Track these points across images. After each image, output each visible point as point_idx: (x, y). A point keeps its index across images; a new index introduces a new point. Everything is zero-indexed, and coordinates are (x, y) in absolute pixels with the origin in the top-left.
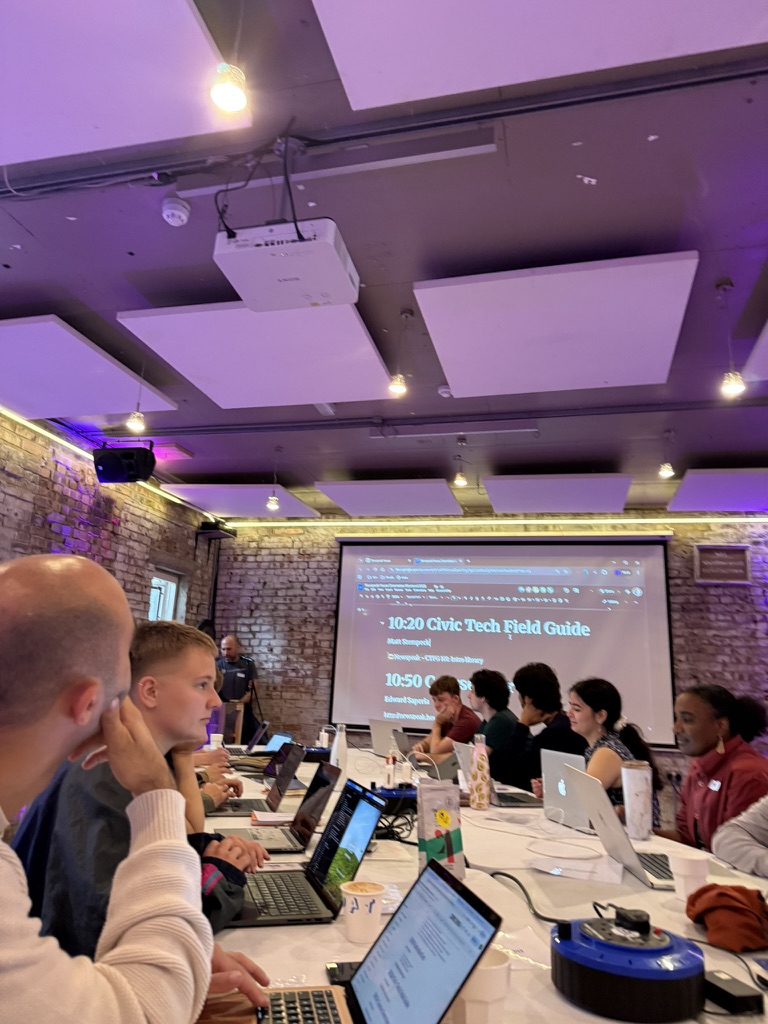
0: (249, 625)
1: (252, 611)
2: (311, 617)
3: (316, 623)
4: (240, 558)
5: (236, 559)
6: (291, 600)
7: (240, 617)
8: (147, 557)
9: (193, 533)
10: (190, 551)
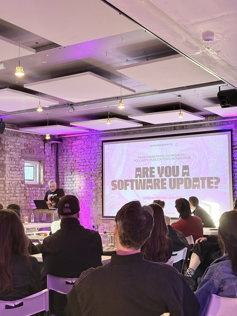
0: (71, 178)
1: (72, 172)
2: (93, 174)
3: (95, 176)
4: (65, 151)
6: (85, 167)
7: (67, 175)
8: (20, 156)
9: (42, 143)
10: (42, 151)
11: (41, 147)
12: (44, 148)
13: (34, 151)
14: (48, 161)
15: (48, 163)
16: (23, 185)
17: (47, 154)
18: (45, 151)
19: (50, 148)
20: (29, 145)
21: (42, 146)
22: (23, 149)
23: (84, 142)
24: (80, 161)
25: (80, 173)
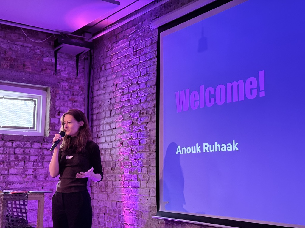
0: (109, 124)
1: (111, 111)
2: (143, 109)
3: (147, 114)
4: (103, 67)
5: (101, 68)
6: (131, 96)
7: (105, 118)
9: (49, 52)
10: (47, 67)
11: (45, 60)
12: (53, 61)
13: (24, 65)
14: (66, 90)
15: (66, 93)
17: (64, 75)
18: (58, 68)
19: (71, 63)
20: (9, 53)
21: (48, 58)
23: (130, 42)
24: (123, 85)
25: (123, 110)
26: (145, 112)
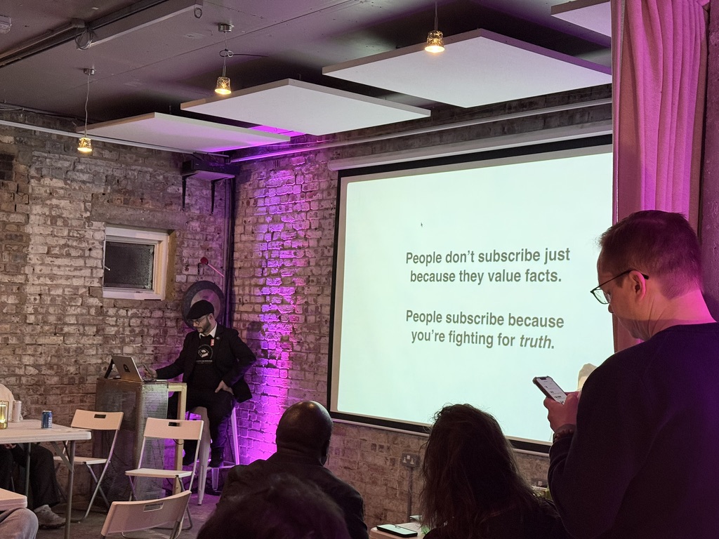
0: (261, 287)
2: (313, 275)
3: (318, 282)
7: (253, 277)
8: (88, 214)
9: (176, 178)
10: (172, 200)
11: (170, 190)
12: (181, 191)
13: (142, 199)
14: (197, 233)
15: (197, 237)
16: (94, 301)
17: (195, 211)
18: (186, 201)
19: (205, 192)
20: (124, 182)
21: (174, 187)
22: (102, 191)
23: (296, 176)
24: (284, 236)
25: (282, 271)
26: (315, 279)
